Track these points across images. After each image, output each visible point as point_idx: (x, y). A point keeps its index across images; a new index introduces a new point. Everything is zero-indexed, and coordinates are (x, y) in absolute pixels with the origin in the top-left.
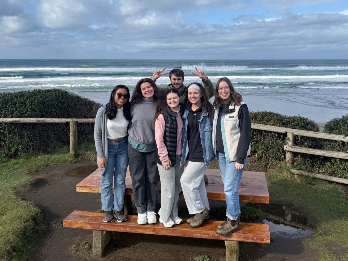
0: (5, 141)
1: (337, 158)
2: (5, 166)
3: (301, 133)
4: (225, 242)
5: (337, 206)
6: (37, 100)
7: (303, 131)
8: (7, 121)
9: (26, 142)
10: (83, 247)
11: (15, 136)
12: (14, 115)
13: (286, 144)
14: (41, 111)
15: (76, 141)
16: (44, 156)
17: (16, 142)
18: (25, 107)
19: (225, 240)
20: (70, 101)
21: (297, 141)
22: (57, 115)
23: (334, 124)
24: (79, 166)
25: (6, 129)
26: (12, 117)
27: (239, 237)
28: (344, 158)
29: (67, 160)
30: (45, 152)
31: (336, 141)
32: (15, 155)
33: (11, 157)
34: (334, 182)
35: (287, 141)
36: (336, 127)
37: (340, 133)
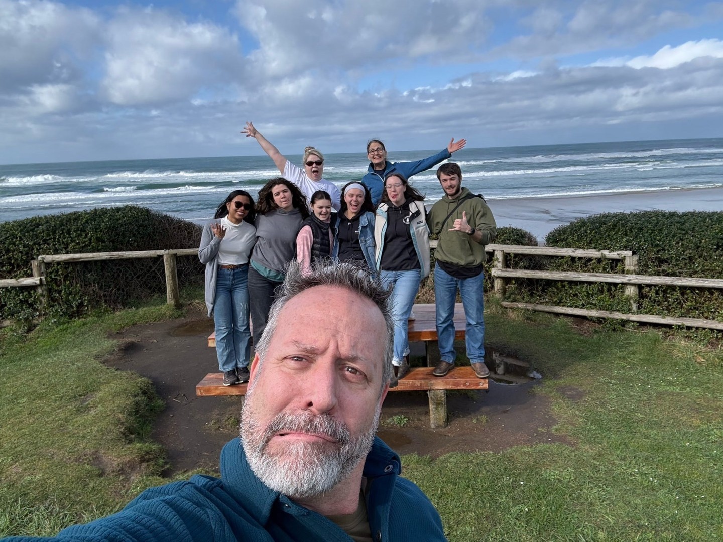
0: (60, 292)
1: (565, 281)
2: (66, 329)
3: (513, 249)
4: (428, 393)
5: (568, 344)
6: (104, 224)
7: (517, 246)
8: (60, 260)
9: (94, 291)
10: (227, 423)
11: (75, 282)
12: (69, 249)
13: (493, 267)
14: (113, 242)
15: (176, 284)
16: (126, 311)
17: (79, 292)
18: (86, 236)
19: (427, 391)
20: (156, 223)
21: (510, 261)
22: (137, 246)
23: (560, 234)
24: (184, 322)
25: (60, 272)
26: (67, 253)
27: (447, 384)
28: (574, 279)
29: (165, 314)
30: (125, 304)
31: (563, 257)
32: (79, 312)
33: (71, 316)
34: (561, 314)
35: (495, 263)
36: (562, 237)
37: (568, 246)
